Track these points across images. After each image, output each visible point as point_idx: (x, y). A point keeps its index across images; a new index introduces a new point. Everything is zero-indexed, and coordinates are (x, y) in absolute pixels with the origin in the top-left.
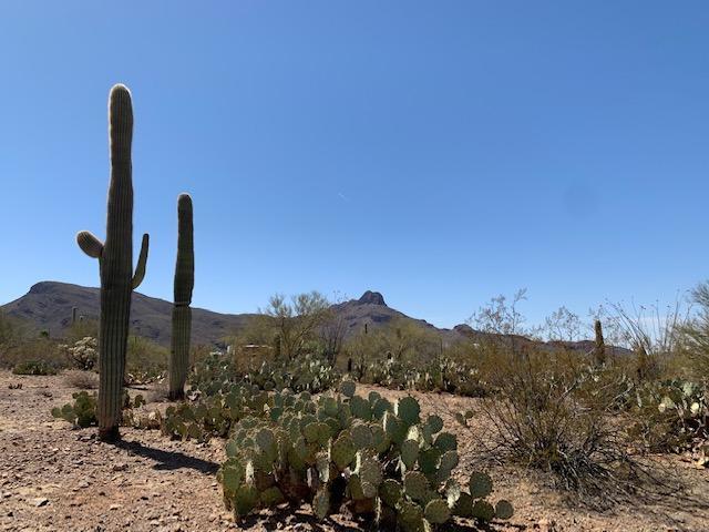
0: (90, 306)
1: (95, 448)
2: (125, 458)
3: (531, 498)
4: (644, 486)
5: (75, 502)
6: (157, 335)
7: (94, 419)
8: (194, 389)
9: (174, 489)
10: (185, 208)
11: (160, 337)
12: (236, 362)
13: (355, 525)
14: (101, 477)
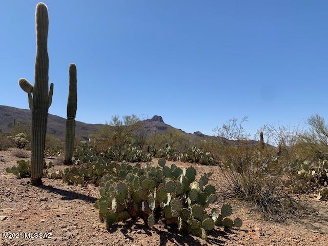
0: (22, 118)
1: (30, 189)
2: (45, 194)
3: (247, 216)
4: (297, 210)
5: (22, 218)
6: (55, 132)
7: (28, 174)
8: (76, 159)
9: (72, 211)
10: (73, 71)
11: (56, 134)
12: (96, 146)
13: (166, 230)
14: (34, 204)
